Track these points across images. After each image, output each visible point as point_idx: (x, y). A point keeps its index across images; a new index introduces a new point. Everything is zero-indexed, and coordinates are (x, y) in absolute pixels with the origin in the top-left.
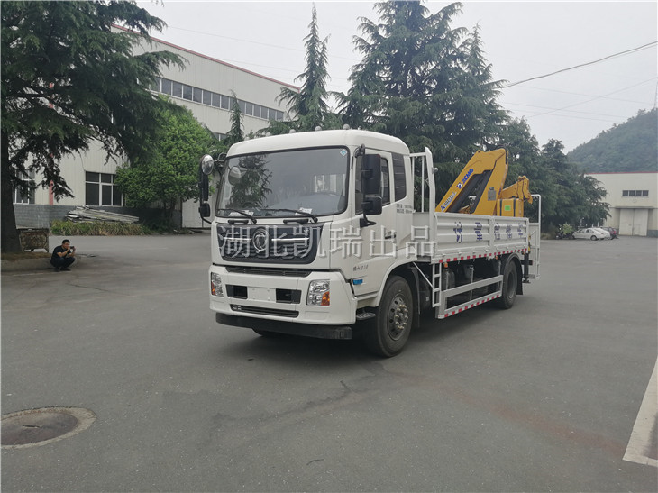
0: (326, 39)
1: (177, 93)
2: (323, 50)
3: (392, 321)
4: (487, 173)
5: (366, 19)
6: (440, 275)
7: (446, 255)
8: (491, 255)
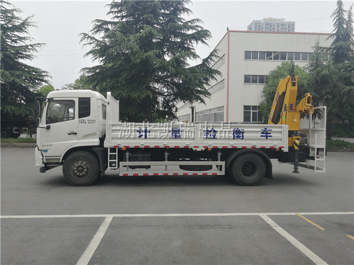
3: (72, 170)
4: (284, 94)
6: (117, 153)
7: (123, 144)
8: (197, 147)
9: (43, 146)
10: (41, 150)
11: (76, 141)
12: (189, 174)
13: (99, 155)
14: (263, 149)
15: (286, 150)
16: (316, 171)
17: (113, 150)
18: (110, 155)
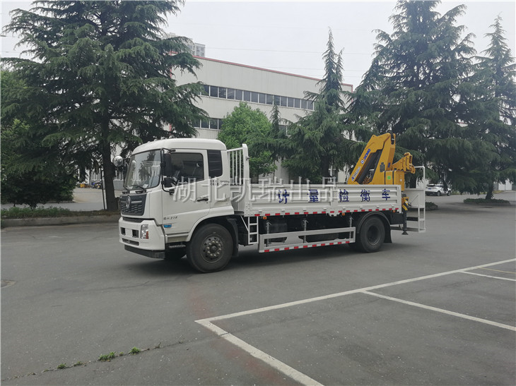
0: (341, 52)
1: (255, 100)
2: (339, 61)
3: (204, 251)
4: (379, 152)
5: (379, 30)
6: (257, 224)
7: (264, 211)
8: (333, 212)
9: (165, 219)
10: (161, 226)
11: (208, 210)
12: (326, 244)
13: (235, 227)
14: (384, 211)
15: (400, 211)
16: (420, 232)
17: (253, 219)
18: (251, 226)
